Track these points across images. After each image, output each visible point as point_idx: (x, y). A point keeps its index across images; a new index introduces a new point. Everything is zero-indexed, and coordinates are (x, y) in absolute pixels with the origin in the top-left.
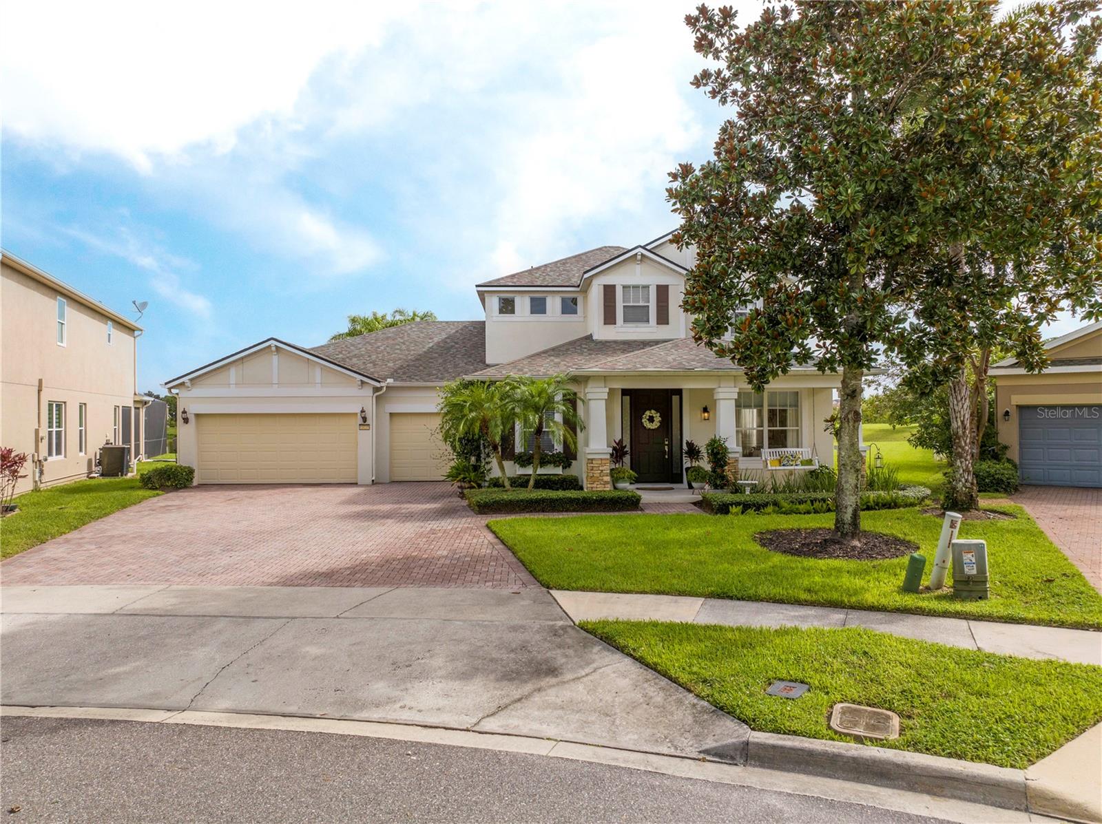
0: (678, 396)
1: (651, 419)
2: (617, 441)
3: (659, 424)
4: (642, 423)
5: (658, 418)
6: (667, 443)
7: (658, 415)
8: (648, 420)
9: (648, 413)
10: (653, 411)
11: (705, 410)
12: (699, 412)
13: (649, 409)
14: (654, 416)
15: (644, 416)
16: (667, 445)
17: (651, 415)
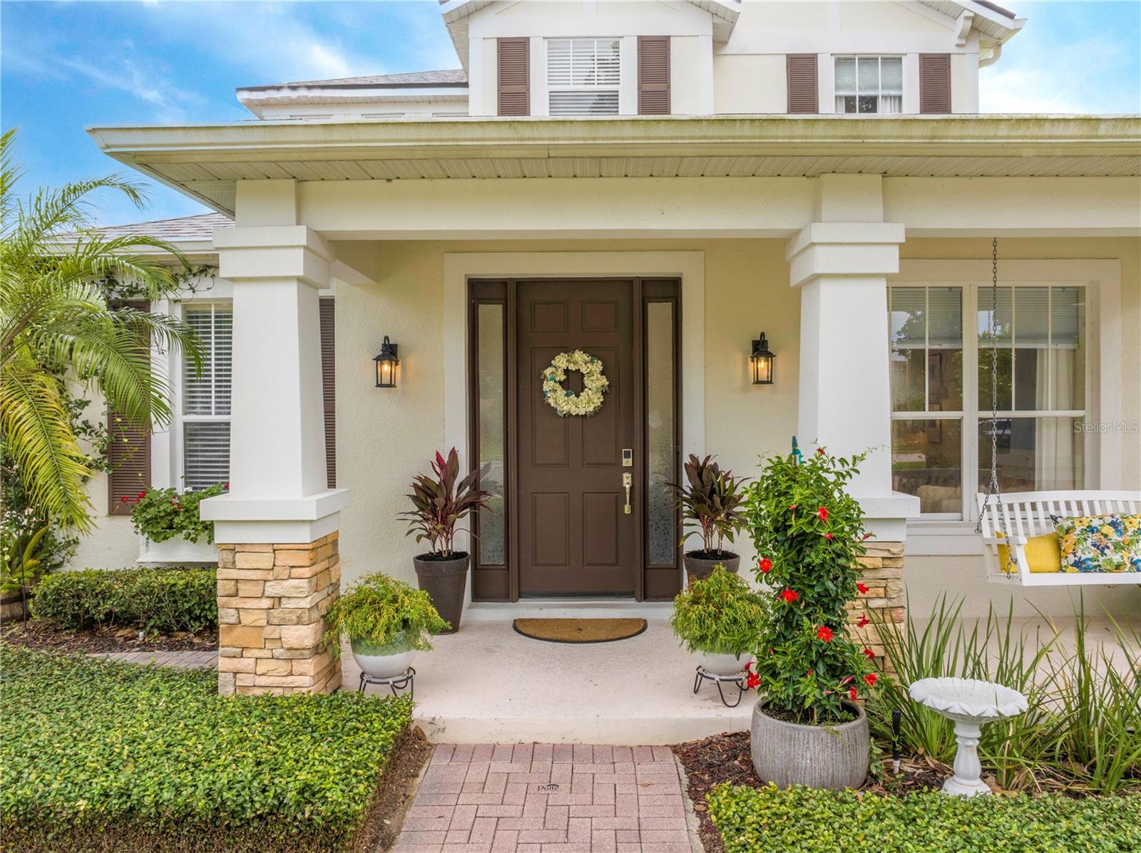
0: (668, 307)
1: (573, 383)
4: (542, 396)
5: (596, 381)
6: (627, 462)
7: (598, 366)
8: (564, 384)
9: (561, 361)
10: (579, 356)
11: (760, 348)
12: (739, 357)
13: (568, 350)
14: (584, 370)
15: (548, 371)
16: (627, 469)
17: (572, 367)
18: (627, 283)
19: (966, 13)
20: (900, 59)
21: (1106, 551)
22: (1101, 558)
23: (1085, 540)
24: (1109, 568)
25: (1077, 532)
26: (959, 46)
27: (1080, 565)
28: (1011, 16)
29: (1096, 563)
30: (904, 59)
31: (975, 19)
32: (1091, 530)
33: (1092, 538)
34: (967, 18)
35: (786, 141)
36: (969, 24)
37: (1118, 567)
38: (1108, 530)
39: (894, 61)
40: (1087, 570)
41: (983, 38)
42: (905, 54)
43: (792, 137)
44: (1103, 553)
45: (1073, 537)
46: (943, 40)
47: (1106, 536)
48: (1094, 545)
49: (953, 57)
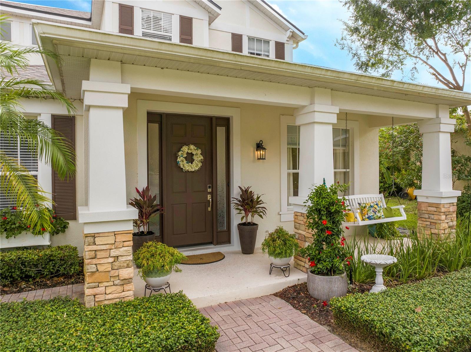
0: (224, 128)
1: (190, 158)
2: (141, 190)
3: (200, 165)
4: (177, 163)
5: (198, 157)
6: (209, 190)
7: (199, 152)
8: (186, 158)
9: (185, 149)
10: (192, 147)
11: (259, 146)
12: (252, 149)
13: (187, 144)
14: (194, 153)
15: (180, 153)
16: (209, 193)
17: (190, 151)
18: (210, 119)
19: (290, 30)
20: (269, 42)
21: (376, 213)
22: (375, 215)
23: (370, 210)
24: (377, 218)
25: (367, 208)
26: (287, 41)
27: (369, 218)
28: (303, 34)
29: (373, 217)
30: (270, 42)
31: (293, 32)
32: (371, 207)
33: (372, 209)
34: (290, 32)
35: (319, 75)
36: (291, 34)
37: (380, 218)
38: (376, 206)
39: (267, 42)
40: (370, 219)
41: (294, 40)
42: (271, 40)
43: (321, 75)
44: (375, 214)
45: (366, 209)
46: (283, 38)
47: (376, 208)
48: (373, 211)
49: (285, 44)
